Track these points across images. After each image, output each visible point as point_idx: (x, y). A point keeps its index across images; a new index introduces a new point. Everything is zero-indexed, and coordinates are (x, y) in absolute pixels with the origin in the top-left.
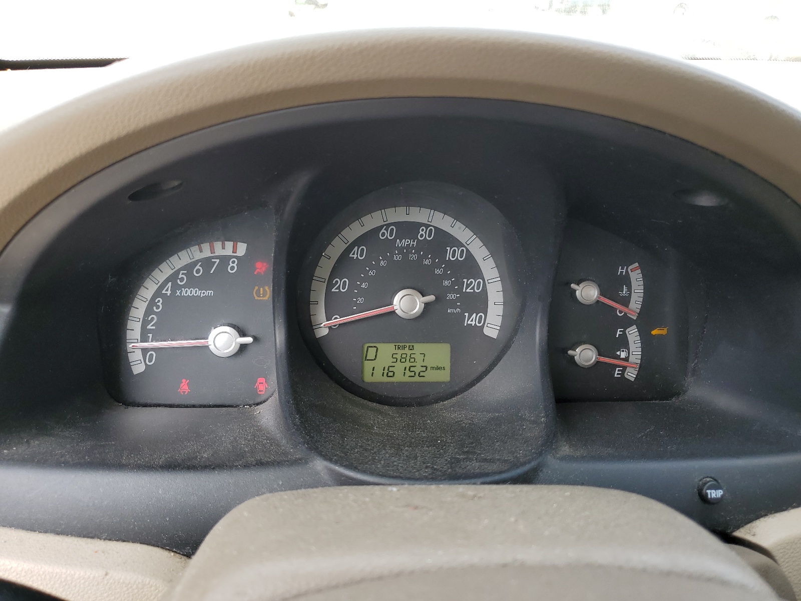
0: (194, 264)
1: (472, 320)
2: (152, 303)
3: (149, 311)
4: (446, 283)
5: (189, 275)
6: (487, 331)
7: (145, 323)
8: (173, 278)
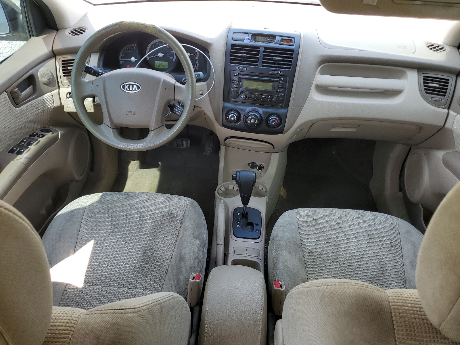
0: (129, 47)
1: (172, 58)
2: (123, 53)
3: (122, 54)
4: (167, 52)
5: (128, 49)
6: (174, 60)
7: (122, 56)
8: (126, 49)
